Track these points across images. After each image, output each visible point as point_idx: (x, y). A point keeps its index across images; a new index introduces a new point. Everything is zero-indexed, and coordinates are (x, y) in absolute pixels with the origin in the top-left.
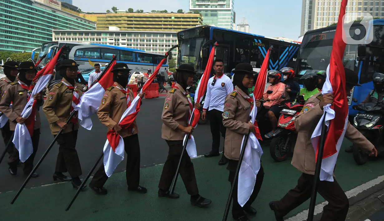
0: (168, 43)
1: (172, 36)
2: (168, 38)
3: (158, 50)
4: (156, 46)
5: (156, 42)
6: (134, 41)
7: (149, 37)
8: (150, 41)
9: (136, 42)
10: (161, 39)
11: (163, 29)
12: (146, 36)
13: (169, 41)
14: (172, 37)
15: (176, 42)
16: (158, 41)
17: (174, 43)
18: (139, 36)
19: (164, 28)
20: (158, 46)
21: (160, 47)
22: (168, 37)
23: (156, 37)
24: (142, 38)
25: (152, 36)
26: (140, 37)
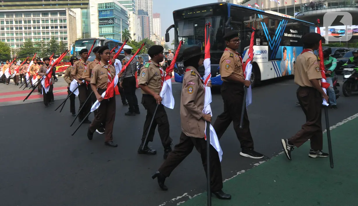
0: (54, 23)
1: (60, 14)
2: (54, 17)
3: (41, 34)
4: (39, 28)
5: (38, 23)
6: (7, 24)
7: (28, 17)
8: (29, 22)
9: (9, 24)
10: (45, 19)
11: (44, 6)
12: (23, 16)
13: (56, 20)
14: (60, 16)
15: (65, 22)
16: (41, 21)
17: (63, 23)
18: (14, 16)
19: (46, 5)
20: (41, 28)
21: (44, 30)
22: (54, 15)
23: (37, 17)
24: (18, 18)
25: (32, 16)
26: (16, 17)
